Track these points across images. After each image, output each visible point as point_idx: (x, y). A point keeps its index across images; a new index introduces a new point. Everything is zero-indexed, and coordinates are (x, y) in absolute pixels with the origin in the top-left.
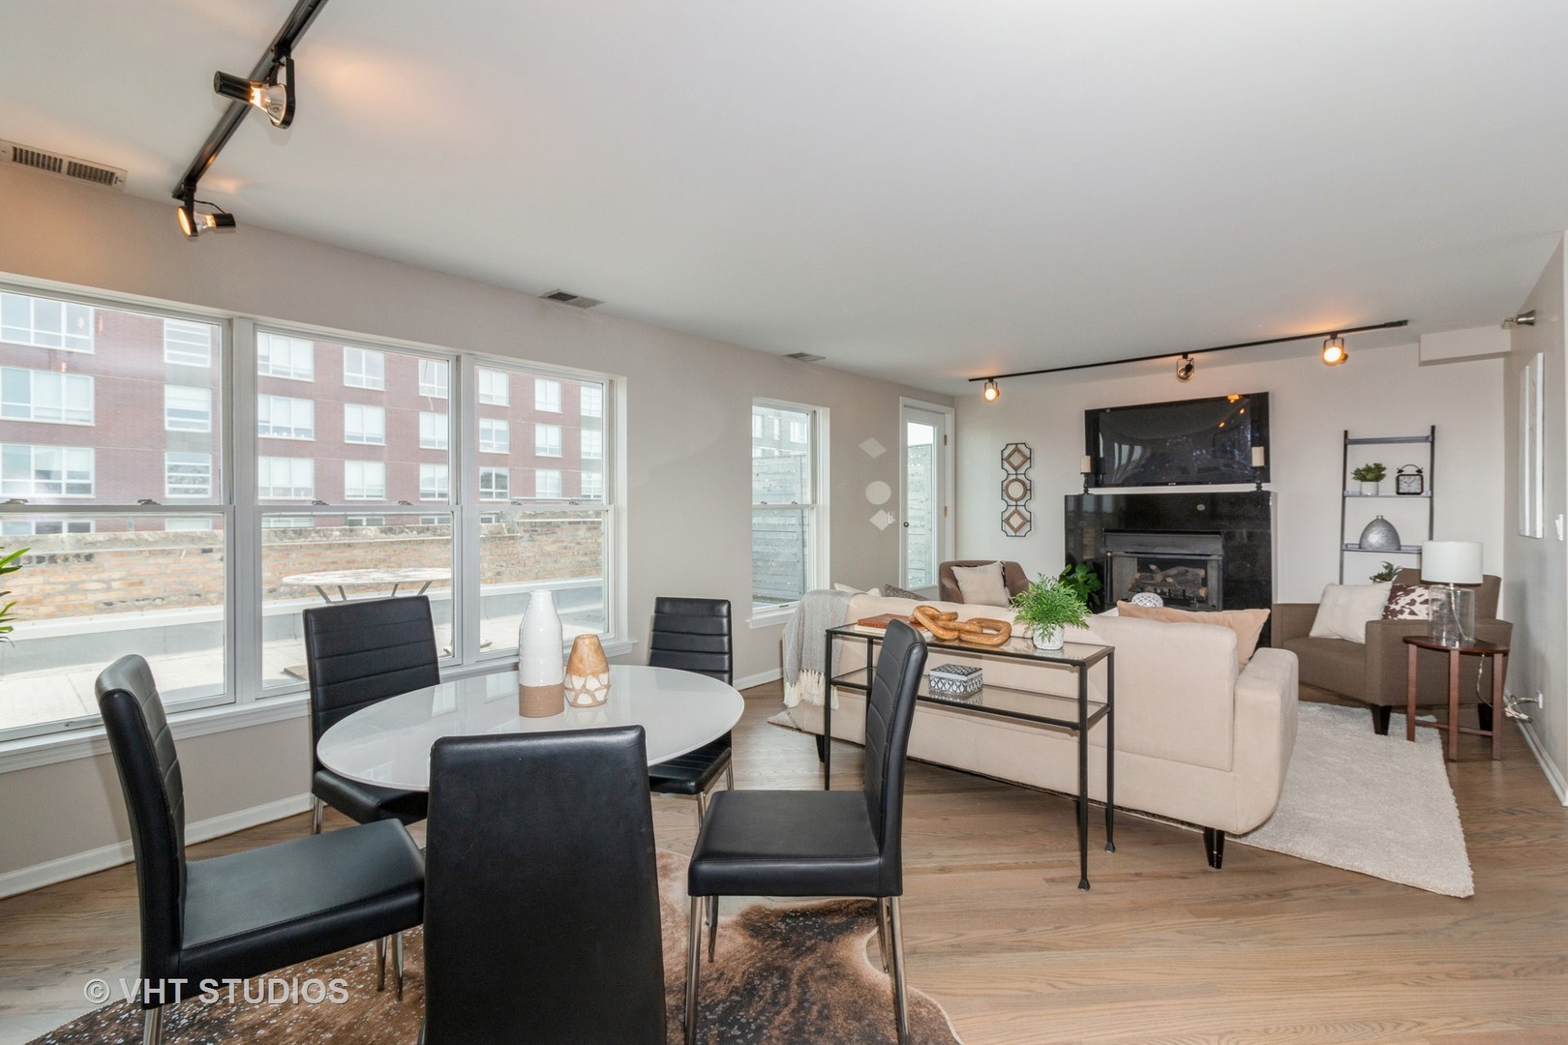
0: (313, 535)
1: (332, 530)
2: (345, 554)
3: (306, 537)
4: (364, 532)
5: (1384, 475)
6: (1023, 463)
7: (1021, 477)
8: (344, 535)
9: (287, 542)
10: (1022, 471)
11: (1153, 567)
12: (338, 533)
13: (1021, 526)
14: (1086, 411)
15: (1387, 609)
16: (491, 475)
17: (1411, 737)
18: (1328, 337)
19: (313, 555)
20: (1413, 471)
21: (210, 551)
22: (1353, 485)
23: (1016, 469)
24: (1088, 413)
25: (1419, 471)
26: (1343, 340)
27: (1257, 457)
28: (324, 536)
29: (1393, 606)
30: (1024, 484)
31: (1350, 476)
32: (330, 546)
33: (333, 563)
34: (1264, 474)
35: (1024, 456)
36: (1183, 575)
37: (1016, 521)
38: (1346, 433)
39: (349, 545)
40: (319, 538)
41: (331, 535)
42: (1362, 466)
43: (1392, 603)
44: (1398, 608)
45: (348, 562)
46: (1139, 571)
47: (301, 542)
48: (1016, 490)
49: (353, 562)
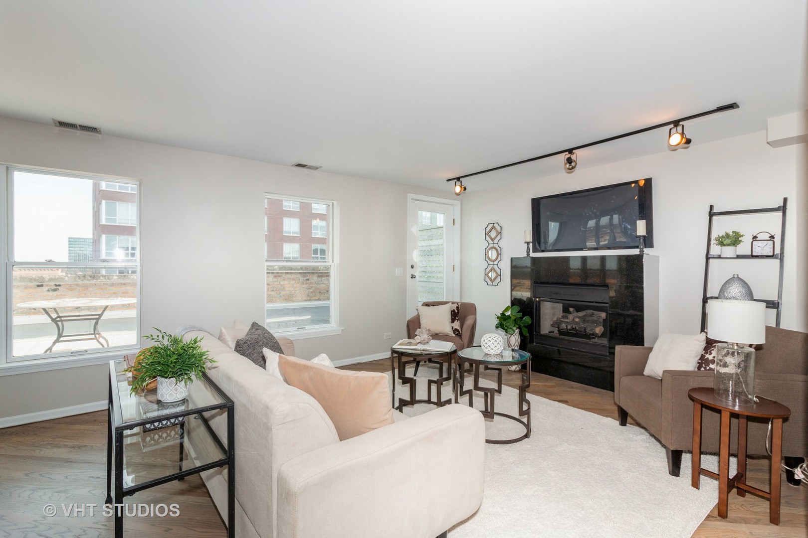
0: (101, 278)
1: (113, 276)
2: (122, 289)
3: (97, 279)
4: (132, 277)
5: (740, 241)
6: (497, 236)
7: (496, 246)
8: (120, 278)
9: (86, 282)
10: (496, 241)
11: (571, 309)
12: (116, 277)
13: (496, 278)
14: (532, 199)
15: (702, 357)
16: (317, 249)
17: (696, 484)
18: (672, 126)
19: (102, 289)
20: (767, 237)
21: (42, 286)
22: (715, 250)
23: (493, 240)
24: (533, 200)
25: (772, 237)
26: (683, 126)
27: (641, 228)
28: (108, 279)
29: (707, 356)
30: (497, 250)
31: (713, 242)
32: (113, 285)
33: (114, 293)
34: (648, 240)
35: (497, 231)
36: (590, 316)
37: (492, 275)
38: (711, 207)
39: (124, 284)
40: (105, 280)
41: (112, 278)
42: (722, 234)
43: (706, 353)
44: (710, 357)
45: (123, 293)
46: (563, 312)
47: (94, 281)
48: (493, 254)
49: (126, 293)
